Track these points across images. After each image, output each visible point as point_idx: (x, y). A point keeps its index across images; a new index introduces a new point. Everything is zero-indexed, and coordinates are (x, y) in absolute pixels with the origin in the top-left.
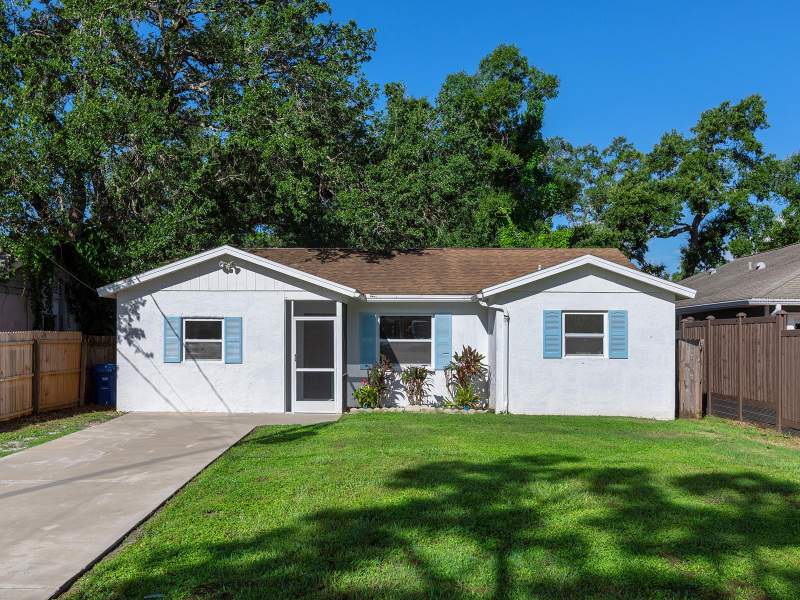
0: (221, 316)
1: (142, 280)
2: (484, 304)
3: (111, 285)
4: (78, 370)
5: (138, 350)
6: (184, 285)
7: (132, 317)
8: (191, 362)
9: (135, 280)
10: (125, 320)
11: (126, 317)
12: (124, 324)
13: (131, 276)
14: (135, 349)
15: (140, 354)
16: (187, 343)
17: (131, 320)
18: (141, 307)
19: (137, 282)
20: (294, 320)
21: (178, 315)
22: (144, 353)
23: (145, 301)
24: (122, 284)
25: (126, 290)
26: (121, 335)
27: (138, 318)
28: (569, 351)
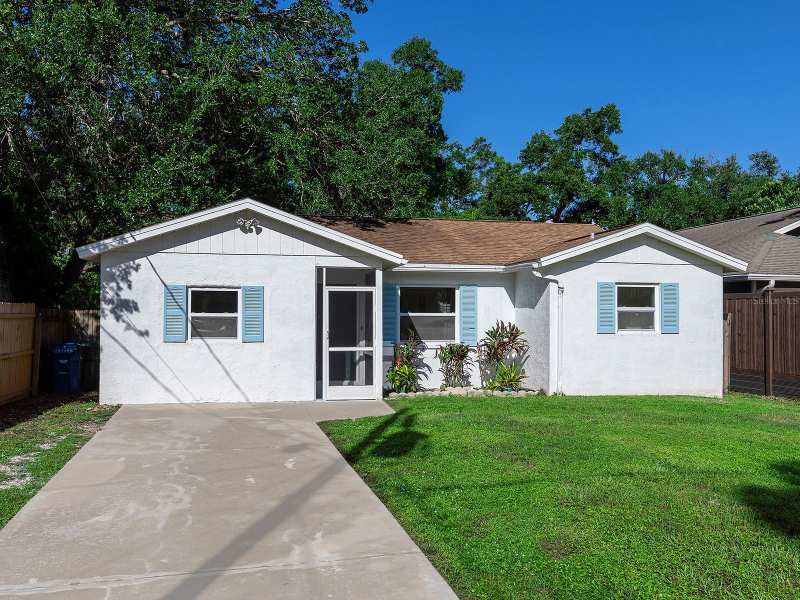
0: (236, 285)
1: (138, 238)
2: (538, 275)
3: (95, 245)
4: (30, 352)
5: (129, 327)
6: (191, 246)
7: (122, 285)
8: (198, 341)
9: (129, 239)
10: (111, 288)
11: (114, 285)
12: (110, 294)
13: (121, 233)
14: (124, 325)
15: (132, 332)
16: (192, 318)
17: (120, 288)
18: (133, 273)
19: (131, 240)
20: (326, 290)
21: (183, 283)
22: (136, 330)
23: (139, 265)
24: (111, 243)
25: (115, 251)
26: (106, 307)
27: (130, 287)
28: (622, 326)
